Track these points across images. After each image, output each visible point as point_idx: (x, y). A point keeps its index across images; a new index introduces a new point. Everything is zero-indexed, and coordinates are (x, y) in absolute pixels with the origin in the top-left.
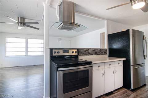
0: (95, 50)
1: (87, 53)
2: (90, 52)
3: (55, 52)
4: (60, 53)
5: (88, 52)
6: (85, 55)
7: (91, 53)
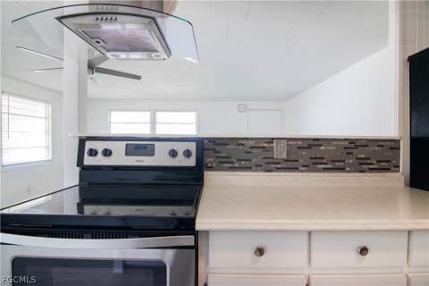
0: (310, 147)
1: (262, 162)
2: (280, 153)
3: (93, 153)
4: (112, 157)
5: (268, 154)
6: (248, 169)
7: (285, 160)
